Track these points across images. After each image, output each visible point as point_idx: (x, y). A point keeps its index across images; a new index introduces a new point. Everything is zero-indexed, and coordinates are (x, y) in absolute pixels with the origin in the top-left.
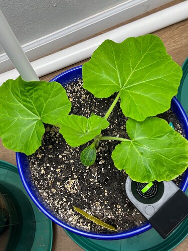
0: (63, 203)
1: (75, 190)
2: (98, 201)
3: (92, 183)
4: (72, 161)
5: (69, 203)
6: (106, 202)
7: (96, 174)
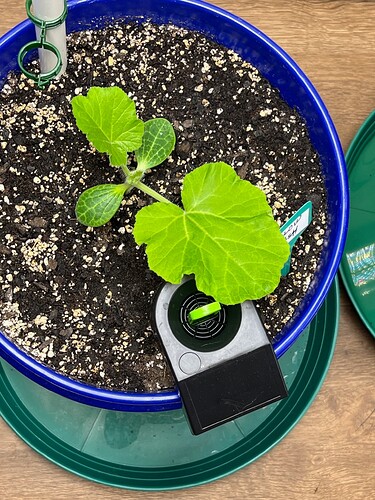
0: (4, 284)
1: (40, 267)
2: (83, 309)
3: (85, 266)
4: (59, 201)
5: (17, 289)
6: (100, 316)
7: (104, 249)
